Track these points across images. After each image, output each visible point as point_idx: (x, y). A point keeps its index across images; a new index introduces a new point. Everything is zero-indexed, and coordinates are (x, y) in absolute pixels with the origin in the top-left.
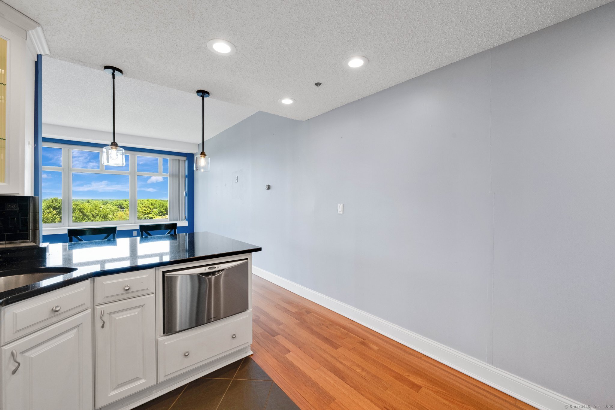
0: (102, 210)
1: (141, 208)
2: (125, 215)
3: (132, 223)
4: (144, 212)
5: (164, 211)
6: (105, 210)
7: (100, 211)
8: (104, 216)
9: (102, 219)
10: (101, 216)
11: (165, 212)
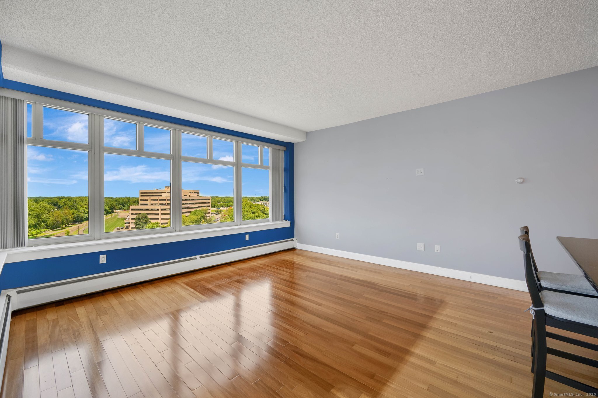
0: (35, 208)
1: (81, 206)
2: (62, 214)
4: (85, 211)
5: (108, 209)
6: (38, 209)
7: (33, 210)
8: (38, 216)
9: (34, 219)
10: (33, 215)
11: (110, 211)
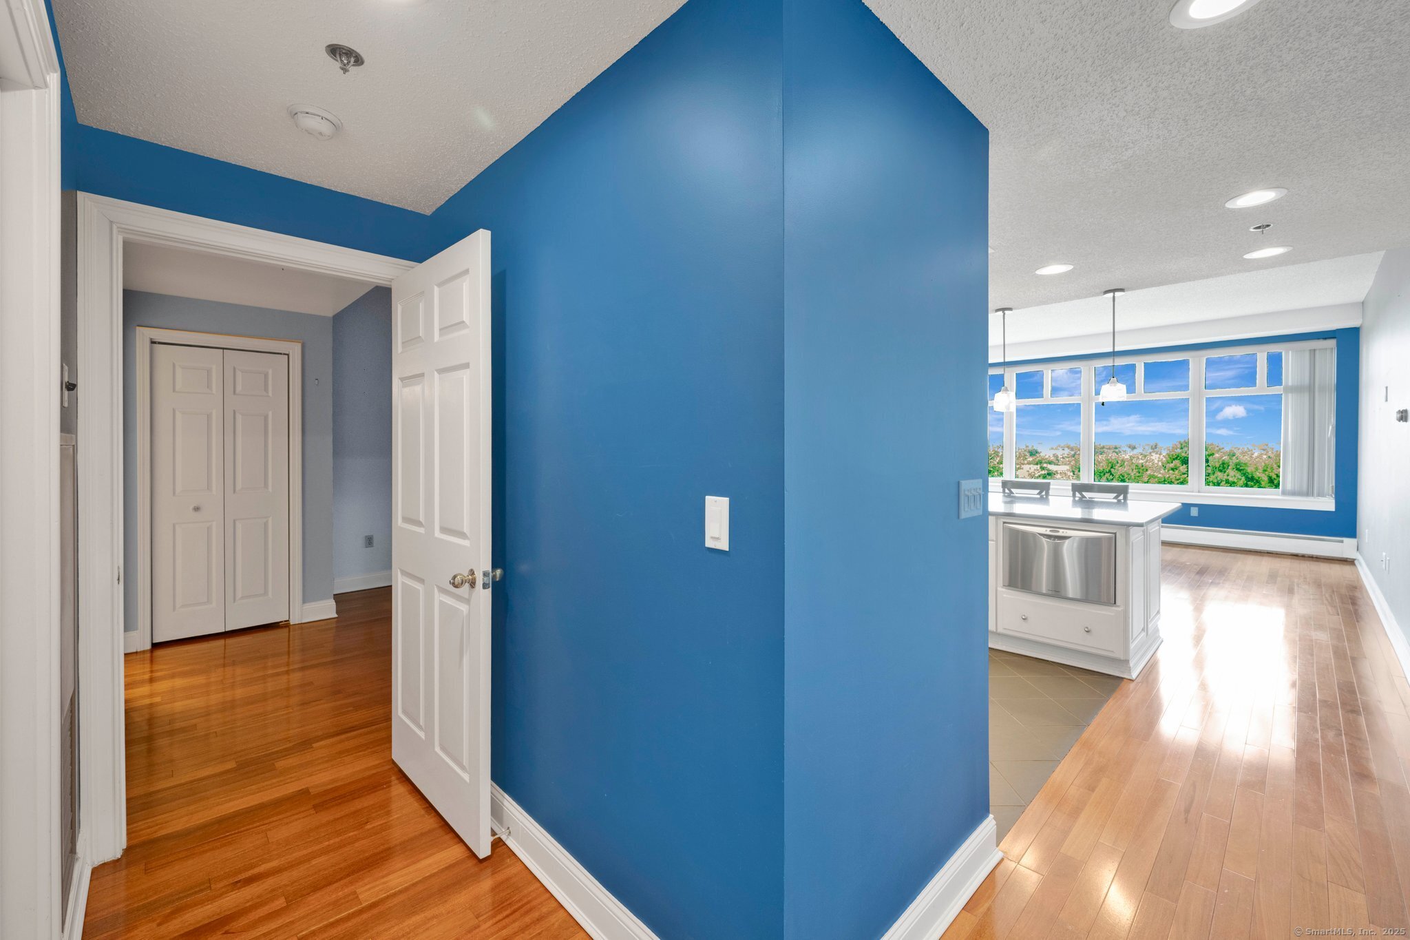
3: (1192, 492)
